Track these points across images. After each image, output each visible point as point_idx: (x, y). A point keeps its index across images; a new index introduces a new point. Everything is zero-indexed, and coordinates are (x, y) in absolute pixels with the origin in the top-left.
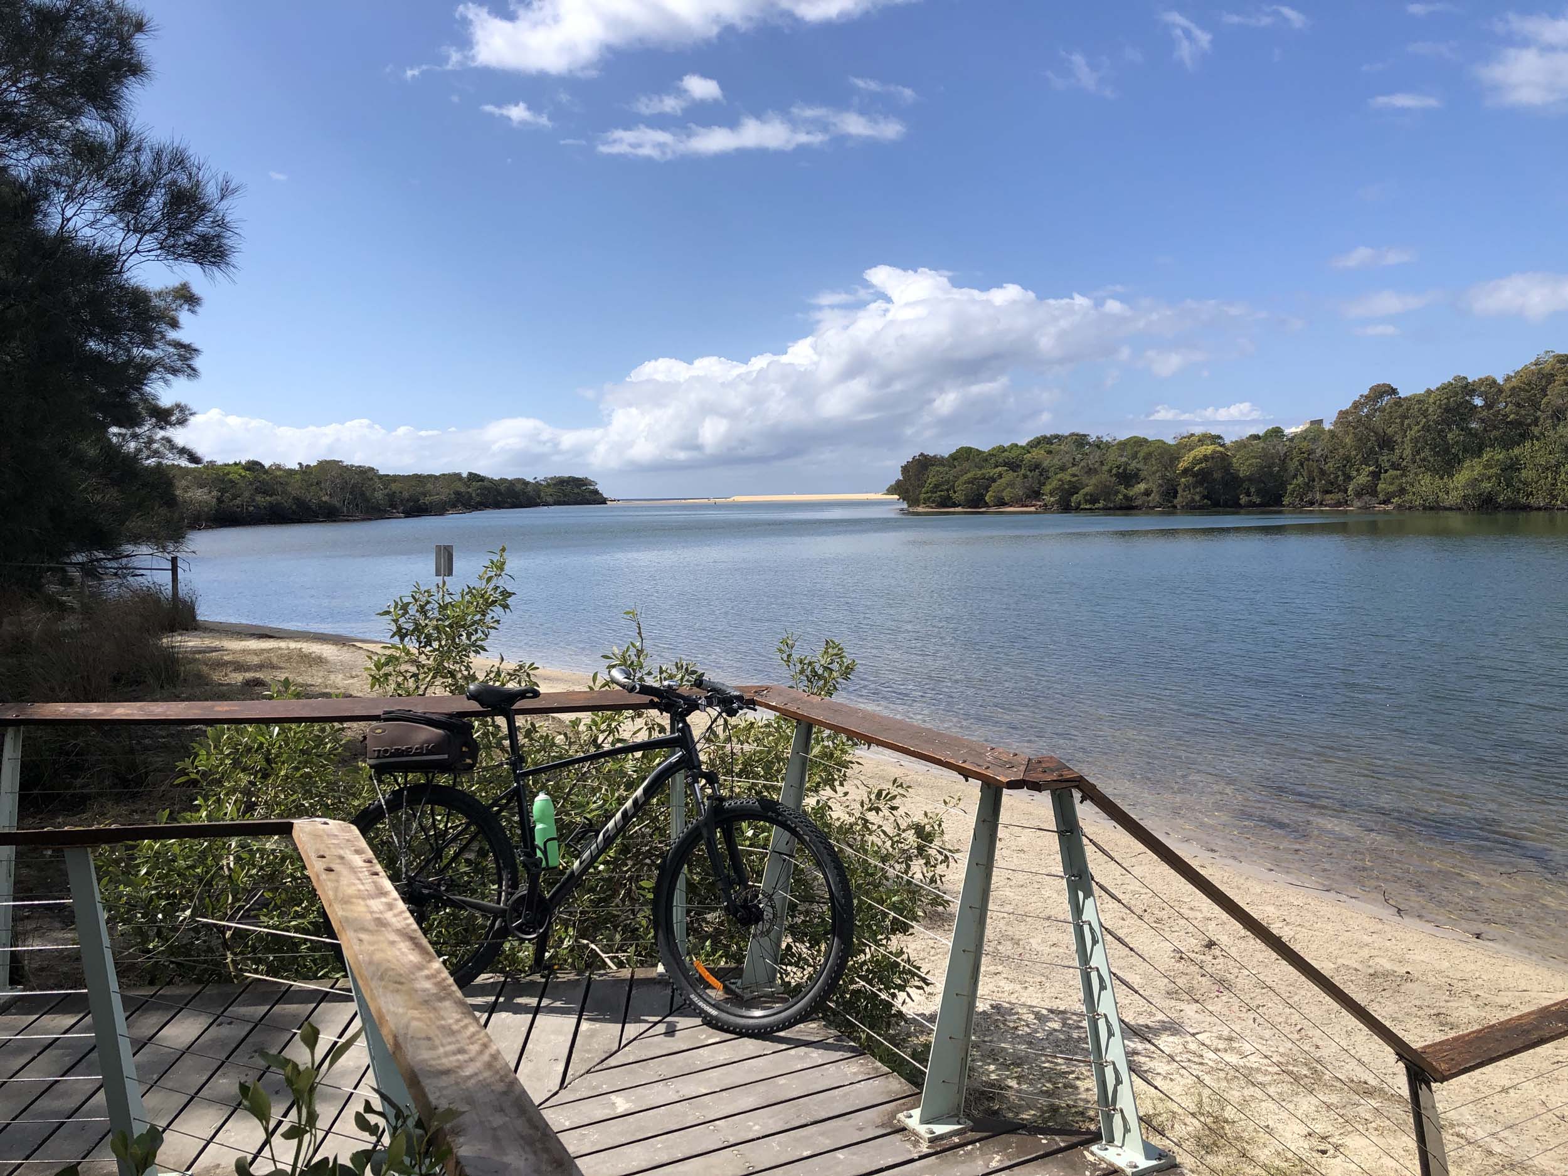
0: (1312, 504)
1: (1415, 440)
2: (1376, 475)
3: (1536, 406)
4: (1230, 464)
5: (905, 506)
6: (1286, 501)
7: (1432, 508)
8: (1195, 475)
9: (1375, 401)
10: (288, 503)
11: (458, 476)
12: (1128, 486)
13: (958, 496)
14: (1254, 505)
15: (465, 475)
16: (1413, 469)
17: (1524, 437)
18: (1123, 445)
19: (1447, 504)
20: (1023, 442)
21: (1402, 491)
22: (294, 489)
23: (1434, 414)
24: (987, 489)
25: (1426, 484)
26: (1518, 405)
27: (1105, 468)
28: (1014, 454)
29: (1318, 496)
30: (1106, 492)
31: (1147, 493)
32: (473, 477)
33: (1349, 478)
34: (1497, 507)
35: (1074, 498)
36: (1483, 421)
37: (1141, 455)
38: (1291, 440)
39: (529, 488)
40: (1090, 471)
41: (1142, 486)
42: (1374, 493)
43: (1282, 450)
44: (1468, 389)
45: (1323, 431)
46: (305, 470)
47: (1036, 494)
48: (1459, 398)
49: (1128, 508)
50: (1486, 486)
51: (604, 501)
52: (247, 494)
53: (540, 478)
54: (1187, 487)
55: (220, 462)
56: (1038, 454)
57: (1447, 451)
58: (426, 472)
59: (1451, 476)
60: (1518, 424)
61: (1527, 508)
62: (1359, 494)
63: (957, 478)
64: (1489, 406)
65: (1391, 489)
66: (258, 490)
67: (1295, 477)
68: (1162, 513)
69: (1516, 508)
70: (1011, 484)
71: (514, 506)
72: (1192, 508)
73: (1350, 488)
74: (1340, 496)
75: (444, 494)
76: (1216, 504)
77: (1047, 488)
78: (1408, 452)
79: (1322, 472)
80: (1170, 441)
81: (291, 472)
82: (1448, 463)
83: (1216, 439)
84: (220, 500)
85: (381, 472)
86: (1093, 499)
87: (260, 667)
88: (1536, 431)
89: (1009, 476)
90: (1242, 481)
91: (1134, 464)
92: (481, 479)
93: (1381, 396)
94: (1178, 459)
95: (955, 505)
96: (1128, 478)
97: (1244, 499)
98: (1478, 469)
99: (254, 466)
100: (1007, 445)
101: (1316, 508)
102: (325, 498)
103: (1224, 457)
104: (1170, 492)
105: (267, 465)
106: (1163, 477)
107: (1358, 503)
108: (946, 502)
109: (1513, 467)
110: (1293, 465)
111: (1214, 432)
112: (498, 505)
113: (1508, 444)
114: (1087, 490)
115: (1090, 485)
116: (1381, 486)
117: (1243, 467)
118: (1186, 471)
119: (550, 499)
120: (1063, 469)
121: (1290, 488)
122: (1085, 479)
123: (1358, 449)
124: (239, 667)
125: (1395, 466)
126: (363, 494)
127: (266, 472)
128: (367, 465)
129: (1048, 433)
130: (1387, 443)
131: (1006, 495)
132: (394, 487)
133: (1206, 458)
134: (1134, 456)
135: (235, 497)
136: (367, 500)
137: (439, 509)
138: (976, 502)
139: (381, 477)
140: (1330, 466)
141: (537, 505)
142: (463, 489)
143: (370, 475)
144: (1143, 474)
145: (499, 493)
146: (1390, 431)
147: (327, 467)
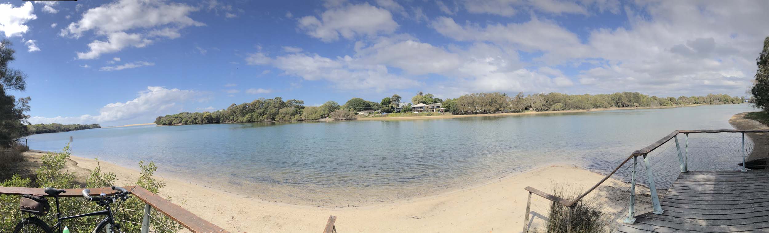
0: (224, 122)
1: (239, 112)
2: (234, 117)
3: (255, 107)
4: (211, 116)
5: (157, 125)
6: (220, 122)
7: (242, 122)
8: (206, 118)
9: (233, 106)
10: (48, 130)
11: (75, 125)
12: (196, 120)
13: (167, 123)
14: (215, 123)
15: (77, 124)
16: (239, 116)
17: (253, 111)
18: (194, 114)
19: (244, 121)
20: (178, 114)
21: (238, 120)
22: (49, 128)
23: (241, 108)
24: (172, 121)
25: (241, 119)
26: (253, 107)
27: (192, 117)
28: (176, 116)
29: (225, 121)
30: (193, 121)
31: (199, 121)
32: (78, 125)
33: (230, 118)
34: (251, 121)
35: (187, 122)
36: (248, 109)
37: (197, 115)
38: (221, 112)
39: (88, 126)
40: (190, 118)
41: (198, 120)
42: (233, 120)
43: (219, 114)
44: (246, 105)
45: (225, 111)
46: (51, 125)
47: (181, 122)
48: (245, 106)
49: (196, 123)
50: (249, 119)
51: (101, 127)
52: (41, 129)
53: (90, 124)
54: (205, 120)
55: (37, 124)
56: (181, 116)
57: (243, 113)
58: (70, 124)
59: (244, 117)
60: (252, 110)
61: (255, 122)
62: (231, 120)
63: (166, 120)
64: (249, 107)
65: (236, 119)
66: (43, 128)
67: (222, 118)
68: (201, 124)
69: (253, 122)
70: (176, 121)
71: (85, 129)
72: (206, 123)
73: (230, 119)
74: (229, 121)
75: (74, 128)
76: (210, 123)
77: (182, 121)
78: (238, 114)
79: (226, 117)
80: (202, 113)
81: (48, 125)
82: (244, 115)
83: (209, 112)
84: (37, 130)
85: (63, 124)
86: (190, 123)
87: (37, 159)
88: (255, 110)
89: (176, 119)
90: (213, 119)
91: (196, 117)
92: (79, 125)
93: (234, 105)
94: (203, 115)
95: (166, 124)
96: (196, 119)
97: (214, 122)
98: (248, 116)
99: (42, 124)
100: (175, 114)
101: (225, 123)
102: (54, 129)
103: (211, 115)
104: (202, 121)
105: (44, 124)
106: (201, 119)
107: (231, 122)
108: (164, 124)
109: (252, 116)
110: (221, 116)
111: (209, 111)
112: (83, 129)
113: (252, 113)
114: (189, 121)
115: (190, 120)
116: (234, 119)
117: (214, 117)
118: (204, 118)
119: (92, 128)
120: (185, 118)
121: (221, 120)
122: (189, 119)
123: (231, 113)
124: (34, 158)
125: (236, 116)
126: (60, 128)
127: (44, 125)
128: (60, 123)
129: (182, 112)
130: (235, 113)
131: (176, 122)
132: (65, 127)
133: (208, 115)
134: (196, 115)
135: (40, 129)
136: (61, 129)
137: (73, 130)
138: (170, 124)
139: (63, 125)
140: (227, 116)
141: (89, 128)
142: (77, 127)
143: (61, 125)
144: (198, 118)
145: (83, 127)
146: (235, 111)
147: (53, 124)
